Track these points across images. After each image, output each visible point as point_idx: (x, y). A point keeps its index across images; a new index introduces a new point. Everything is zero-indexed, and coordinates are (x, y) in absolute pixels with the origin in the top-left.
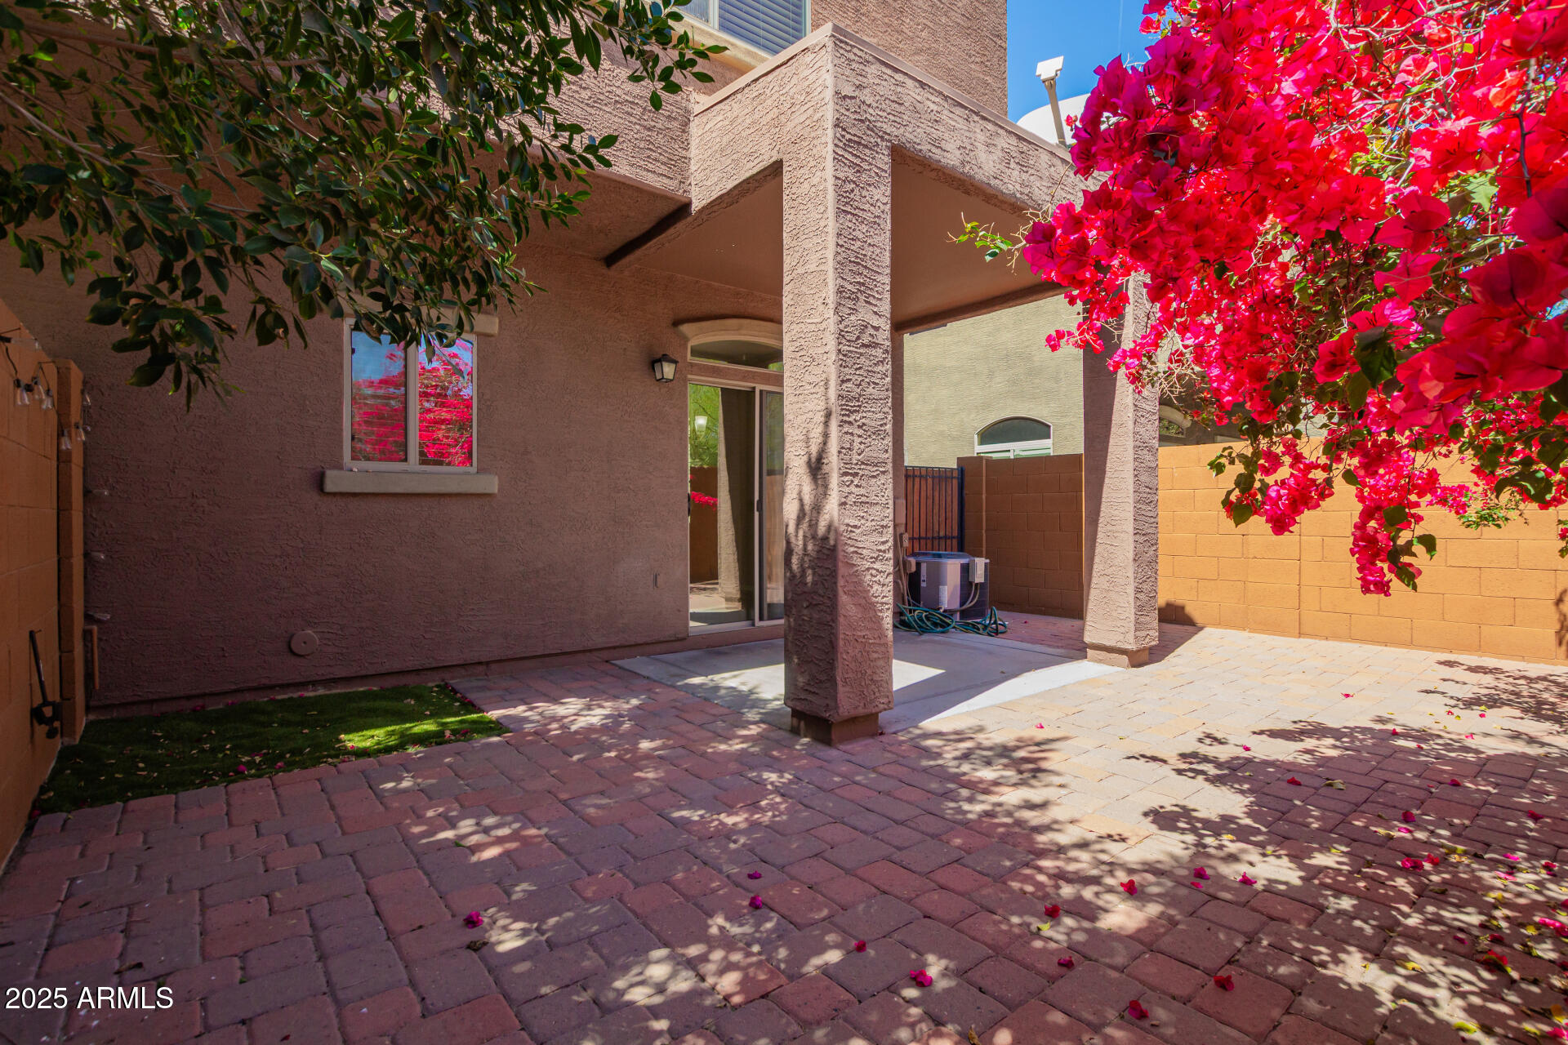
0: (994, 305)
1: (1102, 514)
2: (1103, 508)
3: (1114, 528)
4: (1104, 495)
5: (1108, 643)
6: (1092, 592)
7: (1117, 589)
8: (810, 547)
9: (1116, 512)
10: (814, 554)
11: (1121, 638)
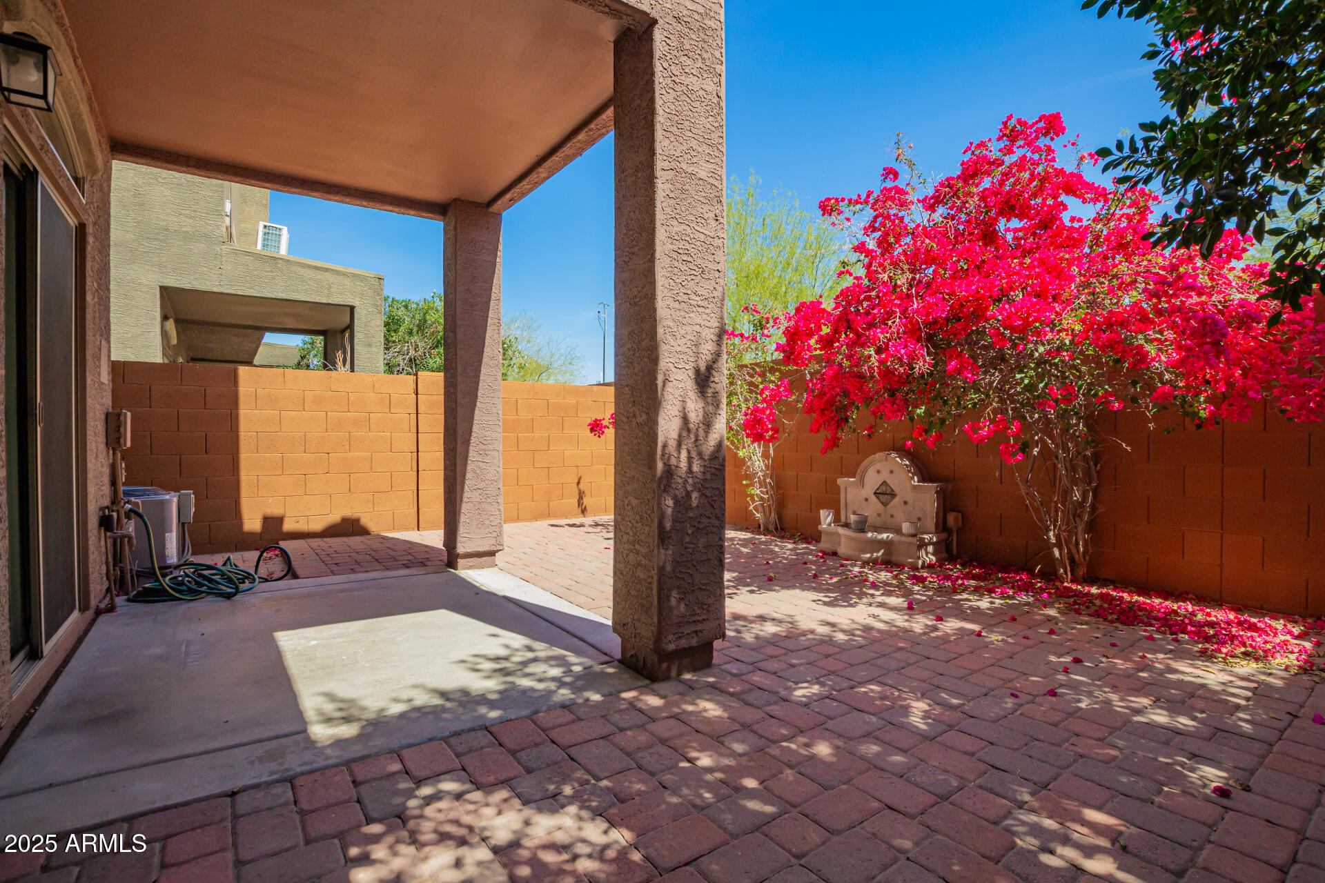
0: (312, 190)
1: (474, 434)
2: (475, 428)
3: (485, 447)
4: (476, 417)
5: (481, 549)
6: (464, 506)
7: (489, 500)
8: (696, 468)
9: (488, 433)
10: (700, 476)
11: (494, 542)
